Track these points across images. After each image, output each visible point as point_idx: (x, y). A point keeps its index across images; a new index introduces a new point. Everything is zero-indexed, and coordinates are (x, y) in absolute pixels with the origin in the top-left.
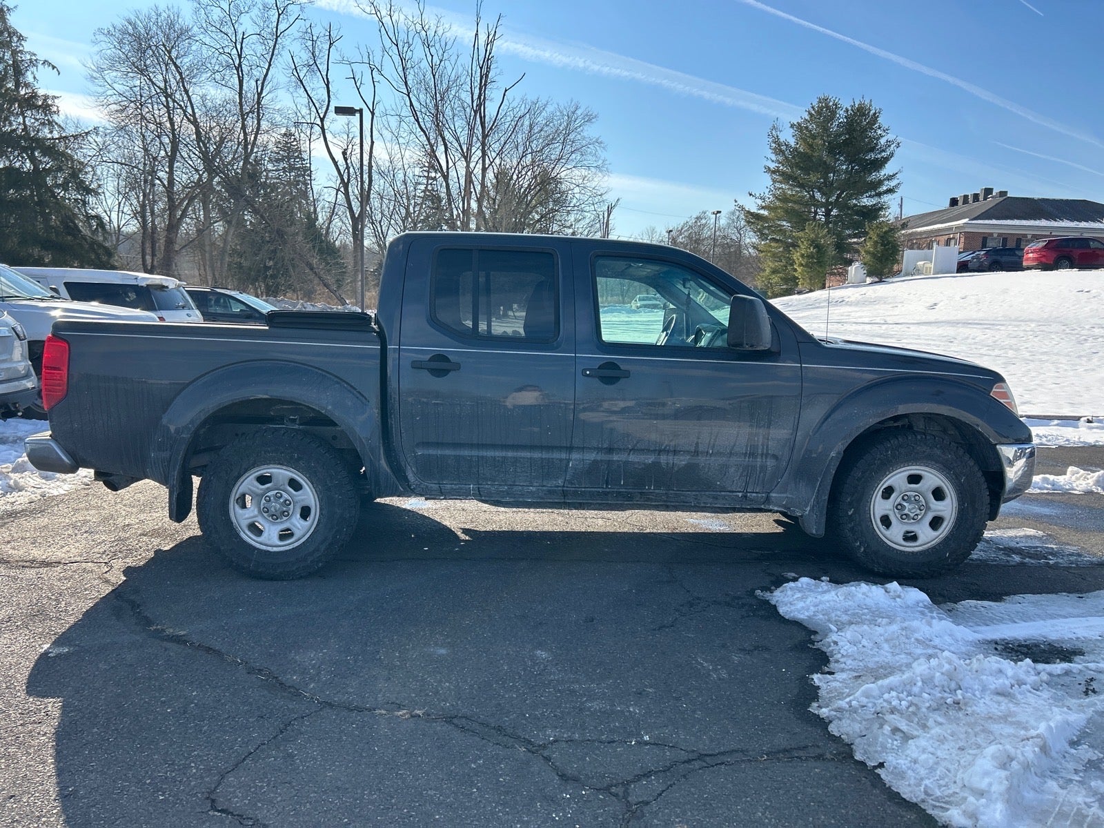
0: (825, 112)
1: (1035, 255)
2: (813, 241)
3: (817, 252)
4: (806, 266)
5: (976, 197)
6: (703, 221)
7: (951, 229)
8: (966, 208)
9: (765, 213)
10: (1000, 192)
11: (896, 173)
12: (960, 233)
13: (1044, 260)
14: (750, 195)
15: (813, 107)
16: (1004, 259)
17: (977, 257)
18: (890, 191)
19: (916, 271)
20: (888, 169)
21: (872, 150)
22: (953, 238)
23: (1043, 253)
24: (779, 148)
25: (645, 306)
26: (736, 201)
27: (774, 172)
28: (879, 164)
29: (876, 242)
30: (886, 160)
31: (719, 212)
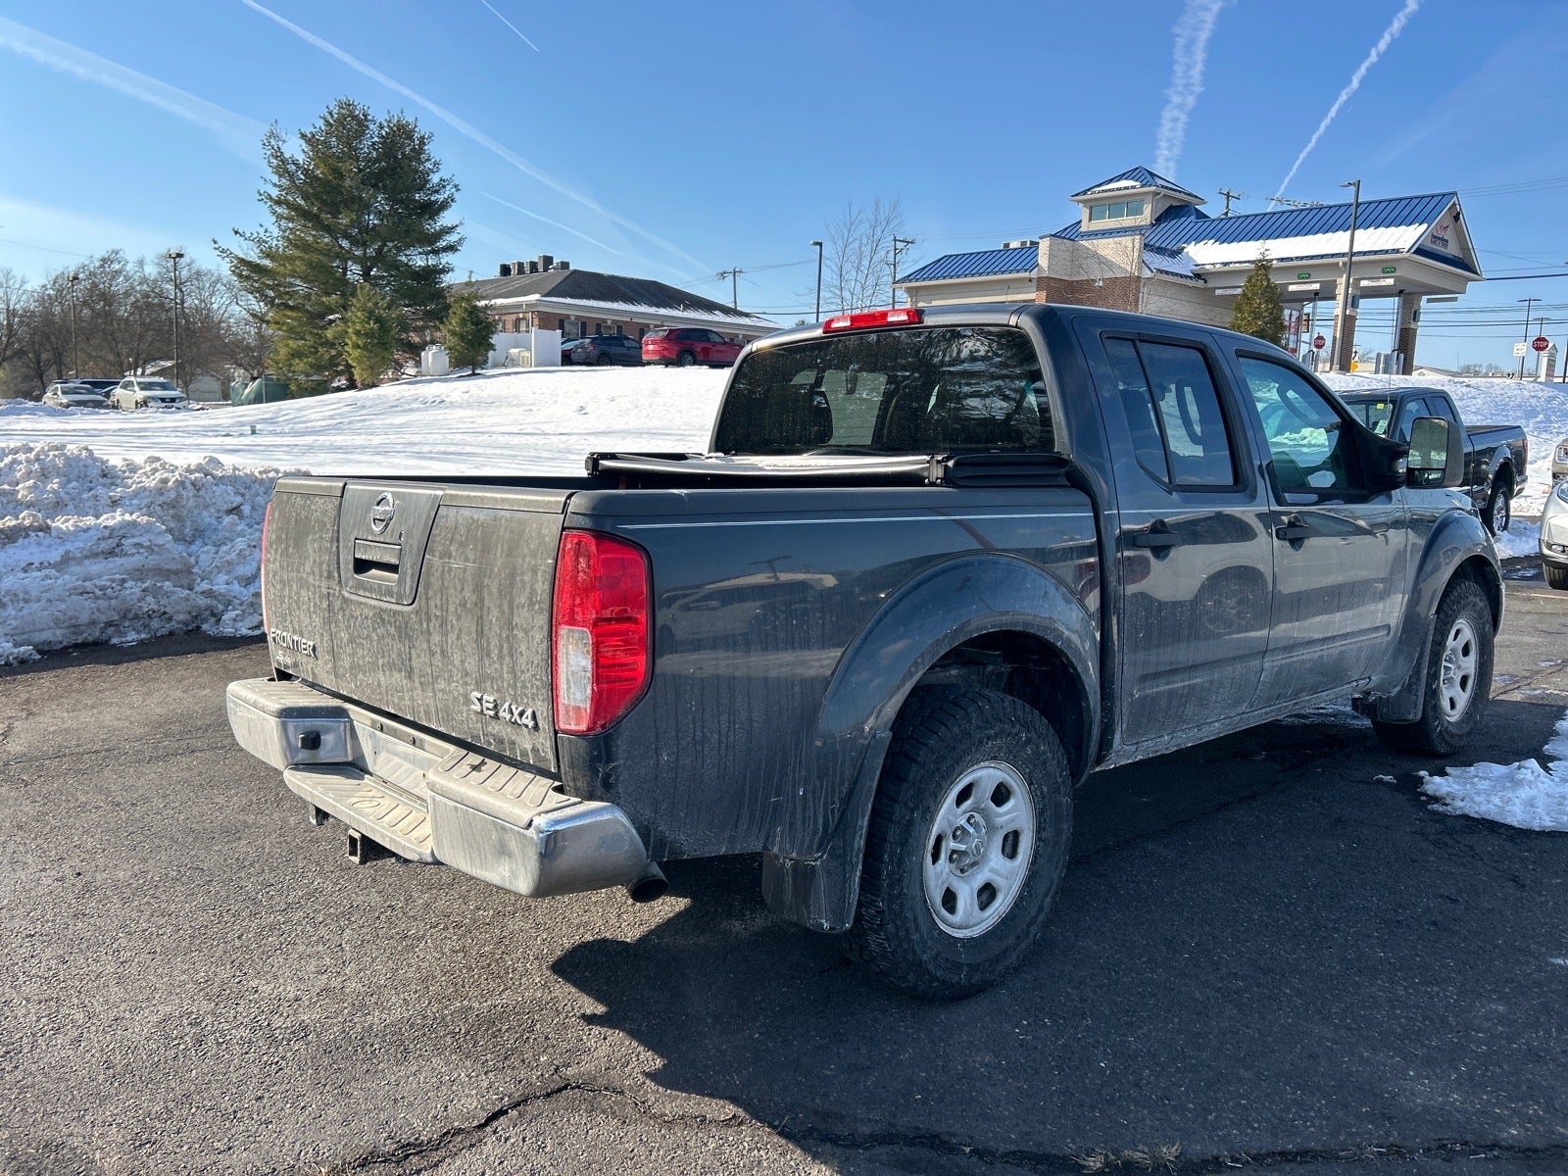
0: (349, 123)
1: (656, 347)
2: (371, 313)
3: (380, 329)
4: (365, 348)
5: (533, 266)
6: (116, 266)
7: (520, 306)
8: (525, 280)
9: (267, 262)
10: (562, 263)
11: (456, 226)
12: (533, 312)
13: (666, 353)
14: (236, 233)
15: (330, 113)
16: (615, 350)
17: (582, 346)
18: (451, 248)
19: (508, 362)
20: (446, 219)
21: (421, 188)
22: (524, 319)
23: (665, 345)
24: (283, 166)
25: (79, 403)
26: (215, 242)
27: (279, 202)
28: (433, 209)
29: (463, 319)
30: (444, 206)
31: (180, 255)
